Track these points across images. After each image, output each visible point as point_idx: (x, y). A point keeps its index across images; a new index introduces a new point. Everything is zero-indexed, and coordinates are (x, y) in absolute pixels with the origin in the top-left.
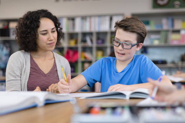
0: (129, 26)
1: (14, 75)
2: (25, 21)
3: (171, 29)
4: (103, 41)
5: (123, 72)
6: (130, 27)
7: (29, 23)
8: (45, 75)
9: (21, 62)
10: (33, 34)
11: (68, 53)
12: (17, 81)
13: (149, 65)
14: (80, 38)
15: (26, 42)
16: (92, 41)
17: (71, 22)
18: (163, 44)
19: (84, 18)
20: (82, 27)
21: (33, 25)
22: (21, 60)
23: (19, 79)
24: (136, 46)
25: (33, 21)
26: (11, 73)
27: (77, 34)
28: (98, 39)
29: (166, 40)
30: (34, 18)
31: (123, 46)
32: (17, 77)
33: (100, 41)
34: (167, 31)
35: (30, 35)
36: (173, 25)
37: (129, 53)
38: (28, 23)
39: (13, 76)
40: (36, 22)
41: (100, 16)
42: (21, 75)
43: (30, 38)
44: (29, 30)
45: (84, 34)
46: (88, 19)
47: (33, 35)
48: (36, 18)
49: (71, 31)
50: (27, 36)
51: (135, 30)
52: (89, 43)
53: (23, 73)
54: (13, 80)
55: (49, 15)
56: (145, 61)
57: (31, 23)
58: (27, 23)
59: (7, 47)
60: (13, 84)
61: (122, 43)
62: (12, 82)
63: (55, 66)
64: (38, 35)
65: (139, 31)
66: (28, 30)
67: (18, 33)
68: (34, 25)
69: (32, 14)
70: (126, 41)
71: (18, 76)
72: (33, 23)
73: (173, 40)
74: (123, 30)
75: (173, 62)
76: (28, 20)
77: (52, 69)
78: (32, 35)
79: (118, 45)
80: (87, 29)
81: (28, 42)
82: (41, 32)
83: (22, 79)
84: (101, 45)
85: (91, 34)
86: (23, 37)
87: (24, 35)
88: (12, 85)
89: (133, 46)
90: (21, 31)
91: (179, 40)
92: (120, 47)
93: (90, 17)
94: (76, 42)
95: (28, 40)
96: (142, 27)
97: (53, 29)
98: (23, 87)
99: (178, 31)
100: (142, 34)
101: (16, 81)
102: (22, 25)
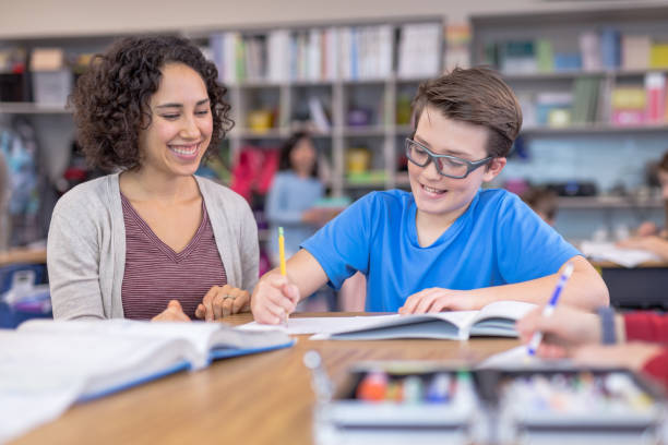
0: (464, 103)
1: (77, 265)
2: (112, 65)
3: (611, 70)
4: (371, 116)
5: (436, 245)
6: (466, 108)
7: (125, 74)
8: (175, 257)
9: (93, 222)
10: (135, 112)
11: (244, 159)
12: (89, 283)
13: (525, 225)
14: (286, 105)
15: (110, 137)
16: (329, 116)
17: (254, 48)
18: (582, 124)
19: (300, 33)
20: (294, 66)
21: (137, 81)
22: (94, 216)
23: (94, 276)
24: (483, 168)
25: (138, 69)
26: (65, 259)
27: (276, 90)
28: (351, 107)
29: (595, 109)
30: (144, 59)
31: (439, 168)
32: (85, 271)
33: (358, 117)
34: (598, 78)
35: (127, 115)
36: (618, 57)
37: (462, 190)
38: (121, 74)
39: (74, 270)
40: (149, 75)
41: (356, 26)
42: (98, 263)
43: (126, 126)
44: (122, 98)
45: (302, 91)
46: (315, 37)
47: (136, 116)
48: (149, 60)
49: (254, 79)
50: (116, 115)
51: (484, 119)
52: (319, 124)
53: (103, 257)
54: (74, 282)
55: (194, 57)
56: (509, 214)
57: (132, 73)
58: (117, 75)
59: (24, 140)
60: (76, 296)
61: (438, 158)
62: (72, 287)
63: (205, 221)
64: (150, 117)
65: (496, 122)
66: (120, 97)
67: (84, 103)
68: (141, 82)
69: (140, 47)
70: (451, 153)
71: (89, 268)
72: (139, 76)
73: (619, 111)
74: (444, 115)
75: (619, 190)
76: (123, 64)
77: (196, 235)
78: (132, 114)
79: (423, 161)
80: (312, 72)
81: (117, 137)
82: (160, 107)
83: (102, 277)
84: (360, 131)
85: (325, 89)
86: (99, 118)
87: (106, 114)
88: (74, 300)
89: (472, 168)
90: (96, 97)
91: (641, 112)
92: (431, 171)
93: (323, 28)
94: (273, 121)
95: (115, 129)
96: (507, 105)
97: (200, 103)
98: (108, 304)
99: (637, 79)
100: (504, 129)
101: (84, 284)
102: (102, 78)
